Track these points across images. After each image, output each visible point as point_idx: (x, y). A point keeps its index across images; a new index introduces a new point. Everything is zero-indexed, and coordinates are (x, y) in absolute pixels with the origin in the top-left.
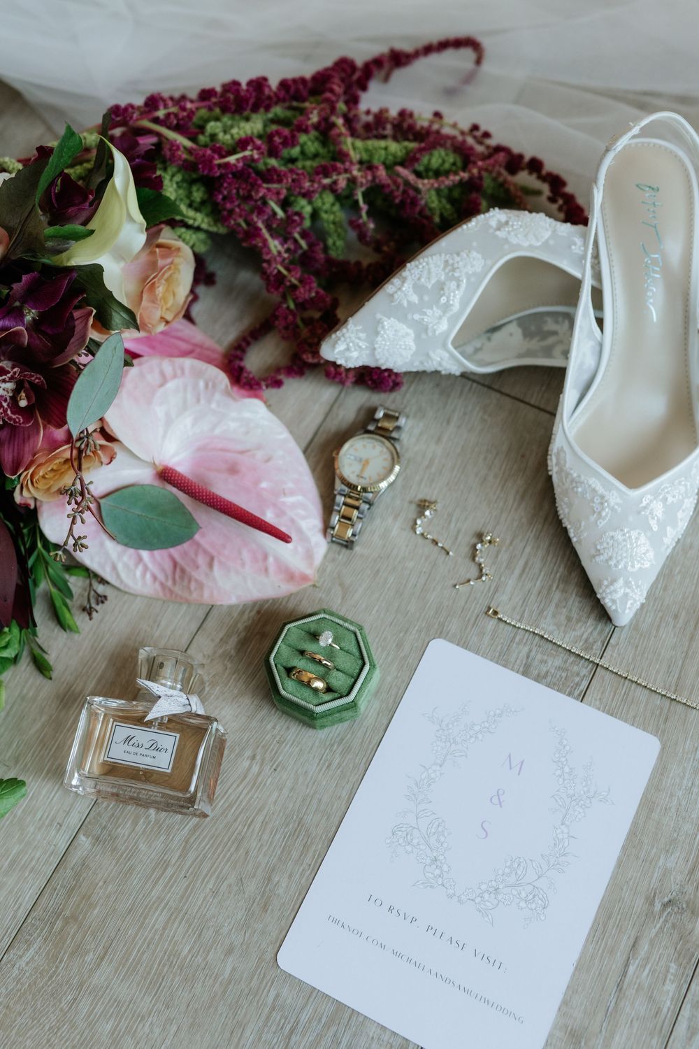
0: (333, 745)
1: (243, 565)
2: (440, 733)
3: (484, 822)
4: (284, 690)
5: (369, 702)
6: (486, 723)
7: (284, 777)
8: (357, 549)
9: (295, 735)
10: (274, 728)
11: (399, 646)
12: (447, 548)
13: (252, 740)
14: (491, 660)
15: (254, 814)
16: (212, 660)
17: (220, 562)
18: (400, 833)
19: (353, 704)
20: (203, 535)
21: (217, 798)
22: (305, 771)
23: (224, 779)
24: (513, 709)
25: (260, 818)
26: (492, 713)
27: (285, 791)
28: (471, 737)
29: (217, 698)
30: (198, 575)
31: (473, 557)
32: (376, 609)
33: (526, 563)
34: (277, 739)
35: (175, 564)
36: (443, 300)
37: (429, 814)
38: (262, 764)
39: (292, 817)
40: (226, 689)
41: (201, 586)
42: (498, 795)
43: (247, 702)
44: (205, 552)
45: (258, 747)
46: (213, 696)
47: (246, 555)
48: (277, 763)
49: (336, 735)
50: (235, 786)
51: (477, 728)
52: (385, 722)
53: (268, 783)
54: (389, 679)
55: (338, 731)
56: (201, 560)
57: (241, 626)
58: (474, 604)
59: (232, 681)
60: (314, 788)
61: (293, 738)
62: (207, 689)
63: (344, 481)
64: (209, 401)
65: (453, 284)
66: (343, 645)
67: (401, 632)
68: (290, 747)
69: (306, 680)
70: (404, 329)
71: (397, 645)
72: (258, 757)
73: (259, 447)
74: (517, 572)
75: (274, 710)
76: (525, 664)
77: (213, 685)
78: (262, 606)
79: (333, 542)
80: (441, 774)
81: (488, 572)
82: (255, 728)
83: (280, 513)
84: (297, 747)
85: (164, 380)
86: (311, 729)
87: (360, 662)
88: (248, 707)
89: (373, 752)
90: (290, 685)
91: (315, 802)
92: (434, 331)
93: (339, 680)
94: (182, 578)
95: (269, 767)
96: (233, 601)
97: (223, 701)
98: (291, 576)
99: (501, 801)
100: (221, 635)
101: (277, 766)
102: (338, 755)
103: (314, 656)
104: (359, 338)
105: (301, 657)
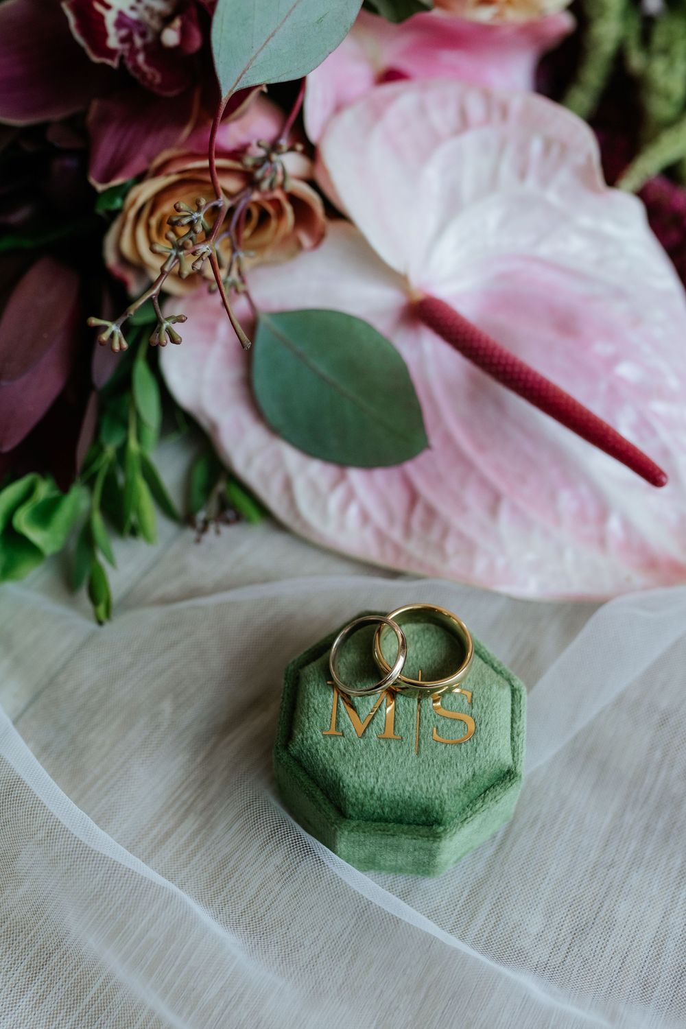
1: (557, 520)
17: (515, 509)
30: (466, 526)
35: (413, 497)
41: (470, 548)
44: (484, 482)
56: (474, 498)
64: (544, 182)
85: (464, 123)
94: (427, 526)
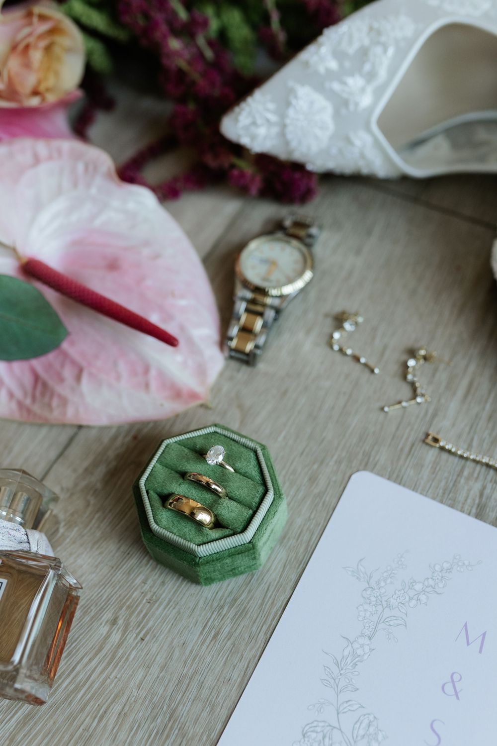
0: (222, 607)
1: (118, 378)
2: (368, 592)
3: (433, 721)
4: (156, 523)
5: (272, 549)
6: (430, 580)
7: (154, 649)
8: (261, 366)
9: (172, 593)
10: (144, 582)
11: (313, 480)
12: (371, 363)
13: (114, 598)
14: (434, 498)
15: (109, 700)
16: (72, 494)
17: (91, 375)
18: (314, 735)
19: (250, 545)
20: (72, 343)
21: (60, 677)
22: (182, 642)
23: (71, 651)
24: (466, 563)
25: (117, 708)
26: (438, 568)
27: (155, 670)
28: (411, 599)
29: (74, 542)
30: (62, 390)
31: (405, 377)
32: (283, 435)
33: (471, 384)
34: (148, 597)
35: (37, 378)
36: (367, 67)
37: (356, 707)
38: (125, 631)
39: (162, 708)
40: (85, 531)
41: (64, 402)
42: (453, 681)
43: (111, 548)
44: (73, 362)
45: (121, 608)
46: (68, 540)
47: (122, 367)
48: (145, 630)
49: (226, 595)
50: (86, 660)
51: (418, 587)
52: (293, 577)
53: (132, 657)
54: (299, 521)
55: (230, 589)
56: (68, 373)
57: (111, 454)
58: (407, 431)
59: (94, 521)
60: (194, 666)
61: (170, 596)
62: (61, 530)
63: (246, 284)
64: (89, 186)
65: (379, 50)
66: (238, 465)
67: (314, 463)
68: (165, 608)
69: (187, 511)
70: (321, 101)
71: (310, 479)
72: (121, 621)
73: (146, 243)
74: (460, 393)
75: (146, 558)
76: (478, 505)
77: (70, 525)
78: (139, 431)
79: (231, 357)
80: (372, 650)
81: (423, 392)
82: (119, 581)
83: (169, 317)
84: (174, 608)
85: (37, 160)
86: (194, 586)
87: (261, 489)
88: (111, 554)
89: (277, 618)
90: (165, 516)
91: (194, 686)
92: (357, 104)
93: (230, 511)
94: (43, 394)
95: (135, 635)
96: (104, 421)
97: (82, 545)
98: (177, 394)
99: (458, 691)
100: (86, 464)
101: (146, 635)
102: (229, 620)
103: (200, 478)
104: (268, 110)
105: (181, 480)
